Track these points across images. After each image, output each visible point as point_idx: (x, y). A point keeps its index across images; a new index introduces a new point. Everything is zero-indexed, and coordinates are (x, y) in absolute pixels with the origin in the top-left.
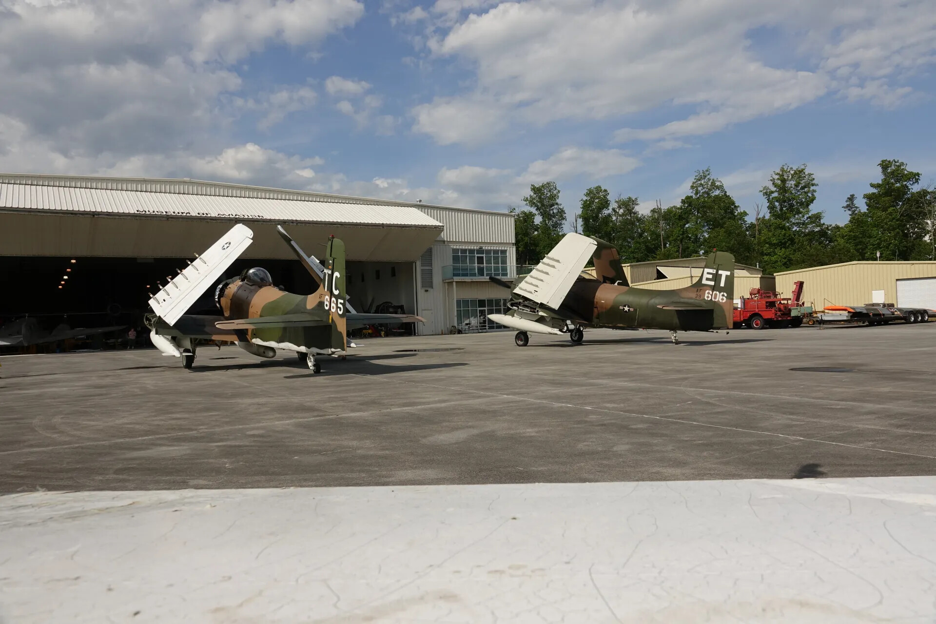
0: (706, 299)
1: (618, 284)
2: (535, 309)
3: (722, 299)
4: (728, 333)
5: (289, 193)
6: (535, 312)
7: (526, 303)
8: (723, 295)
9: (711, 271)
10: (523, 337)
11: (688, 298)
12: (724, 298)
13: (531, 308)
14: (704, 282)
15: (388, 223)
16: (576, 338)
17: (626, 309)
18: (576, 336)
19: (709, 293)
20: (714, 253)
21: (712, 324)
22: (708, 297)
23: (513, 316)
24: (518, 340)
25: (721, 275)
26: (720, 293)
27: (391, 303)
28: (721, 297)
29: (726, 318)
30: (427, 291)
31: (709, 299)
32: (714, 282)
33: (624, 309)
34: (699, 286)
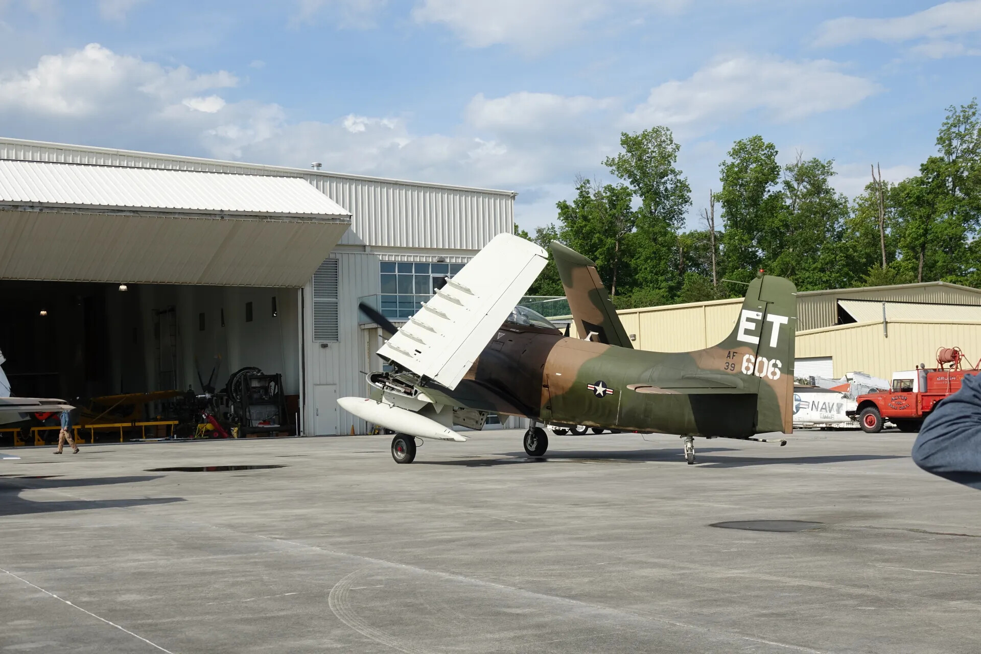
0: (745, 372)
1: (591, 339)
2: (412, 387)
3: (774, 374)
4: (784, 443)
5: (41, 148)
6: (410, 394)
7: (398, 376)
8: (775, 365)
9: (753, 314)
10: (404, 444)
11: (712, 371)
12: (777, 370)
13: (408, 386)
14: (742, 337)
15: (233, 209)
16: (533, 448)
17: (600, 390)
18: (533, 443)
19: (748, 360)
20: (759, 278)
21: (754, 425)
22: (747, 369)
23: (379, 401)
24: (397, 450)
25: (772, 323)
26: (769, 360)
27: (259, 371)
28: (771, 369)
29: (779, 413)
30: (324, 346)
31: (750, 372)
32: (758, 339)
33: (596, 390)
34: (731, 344)
